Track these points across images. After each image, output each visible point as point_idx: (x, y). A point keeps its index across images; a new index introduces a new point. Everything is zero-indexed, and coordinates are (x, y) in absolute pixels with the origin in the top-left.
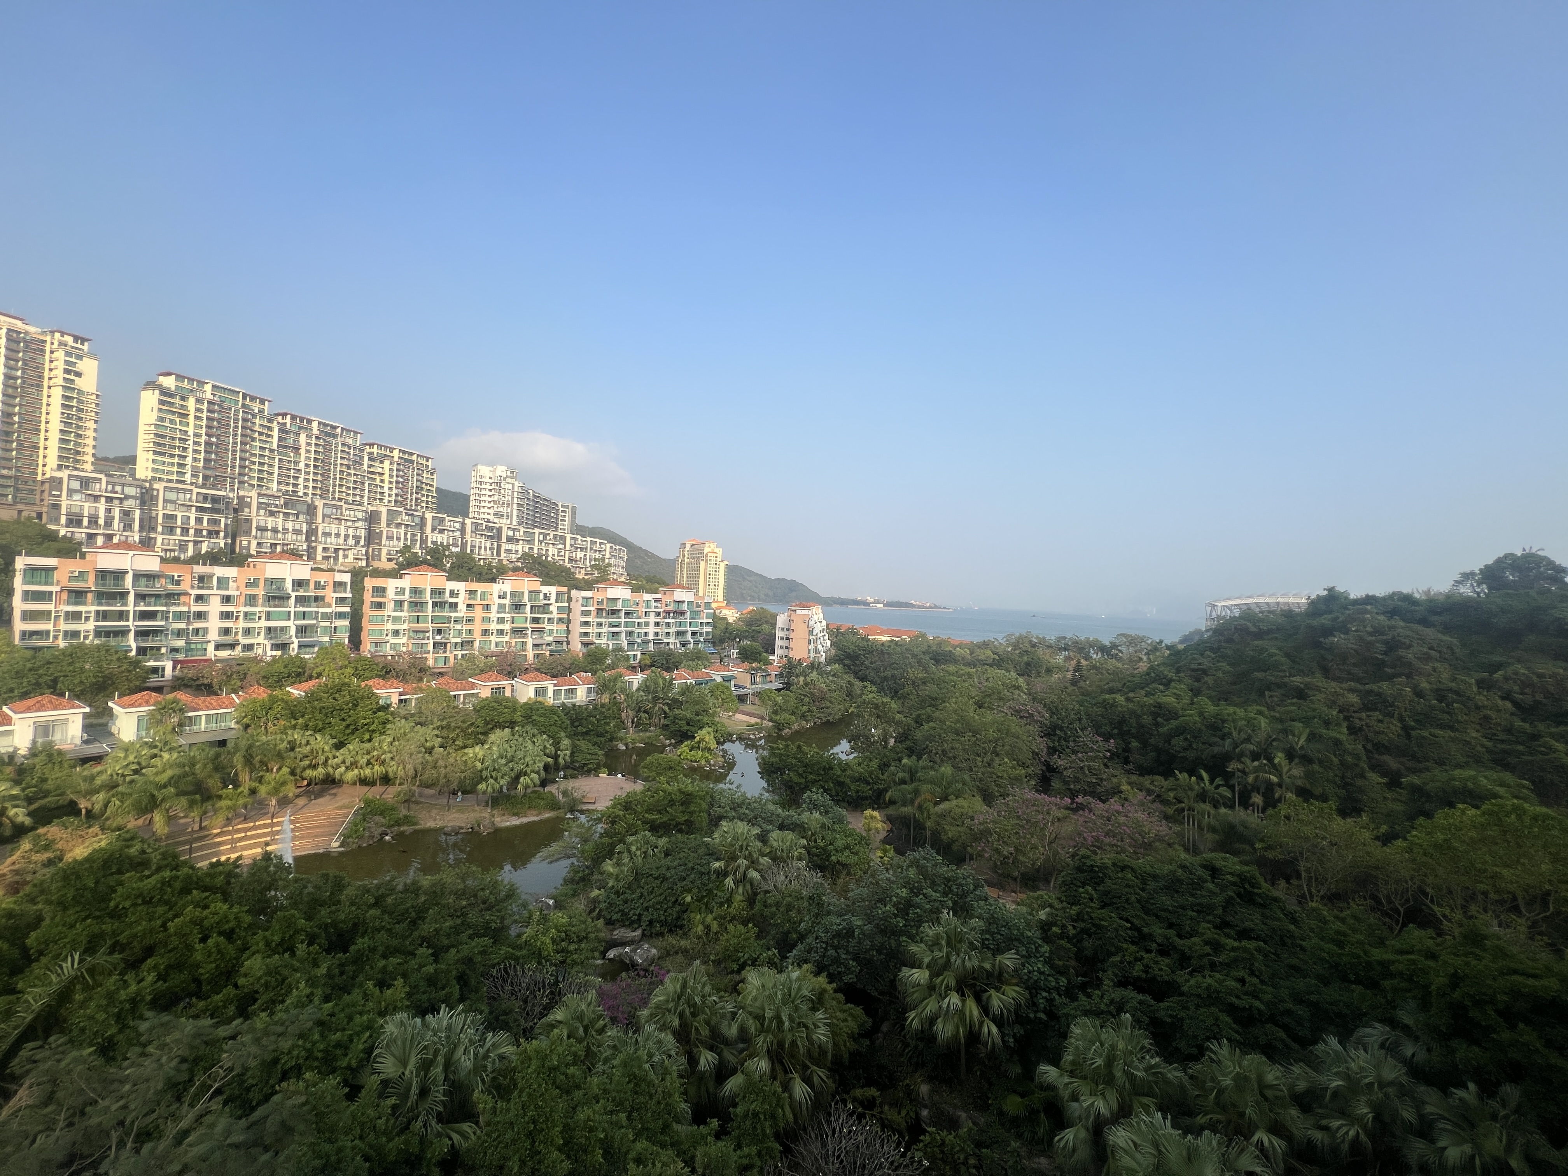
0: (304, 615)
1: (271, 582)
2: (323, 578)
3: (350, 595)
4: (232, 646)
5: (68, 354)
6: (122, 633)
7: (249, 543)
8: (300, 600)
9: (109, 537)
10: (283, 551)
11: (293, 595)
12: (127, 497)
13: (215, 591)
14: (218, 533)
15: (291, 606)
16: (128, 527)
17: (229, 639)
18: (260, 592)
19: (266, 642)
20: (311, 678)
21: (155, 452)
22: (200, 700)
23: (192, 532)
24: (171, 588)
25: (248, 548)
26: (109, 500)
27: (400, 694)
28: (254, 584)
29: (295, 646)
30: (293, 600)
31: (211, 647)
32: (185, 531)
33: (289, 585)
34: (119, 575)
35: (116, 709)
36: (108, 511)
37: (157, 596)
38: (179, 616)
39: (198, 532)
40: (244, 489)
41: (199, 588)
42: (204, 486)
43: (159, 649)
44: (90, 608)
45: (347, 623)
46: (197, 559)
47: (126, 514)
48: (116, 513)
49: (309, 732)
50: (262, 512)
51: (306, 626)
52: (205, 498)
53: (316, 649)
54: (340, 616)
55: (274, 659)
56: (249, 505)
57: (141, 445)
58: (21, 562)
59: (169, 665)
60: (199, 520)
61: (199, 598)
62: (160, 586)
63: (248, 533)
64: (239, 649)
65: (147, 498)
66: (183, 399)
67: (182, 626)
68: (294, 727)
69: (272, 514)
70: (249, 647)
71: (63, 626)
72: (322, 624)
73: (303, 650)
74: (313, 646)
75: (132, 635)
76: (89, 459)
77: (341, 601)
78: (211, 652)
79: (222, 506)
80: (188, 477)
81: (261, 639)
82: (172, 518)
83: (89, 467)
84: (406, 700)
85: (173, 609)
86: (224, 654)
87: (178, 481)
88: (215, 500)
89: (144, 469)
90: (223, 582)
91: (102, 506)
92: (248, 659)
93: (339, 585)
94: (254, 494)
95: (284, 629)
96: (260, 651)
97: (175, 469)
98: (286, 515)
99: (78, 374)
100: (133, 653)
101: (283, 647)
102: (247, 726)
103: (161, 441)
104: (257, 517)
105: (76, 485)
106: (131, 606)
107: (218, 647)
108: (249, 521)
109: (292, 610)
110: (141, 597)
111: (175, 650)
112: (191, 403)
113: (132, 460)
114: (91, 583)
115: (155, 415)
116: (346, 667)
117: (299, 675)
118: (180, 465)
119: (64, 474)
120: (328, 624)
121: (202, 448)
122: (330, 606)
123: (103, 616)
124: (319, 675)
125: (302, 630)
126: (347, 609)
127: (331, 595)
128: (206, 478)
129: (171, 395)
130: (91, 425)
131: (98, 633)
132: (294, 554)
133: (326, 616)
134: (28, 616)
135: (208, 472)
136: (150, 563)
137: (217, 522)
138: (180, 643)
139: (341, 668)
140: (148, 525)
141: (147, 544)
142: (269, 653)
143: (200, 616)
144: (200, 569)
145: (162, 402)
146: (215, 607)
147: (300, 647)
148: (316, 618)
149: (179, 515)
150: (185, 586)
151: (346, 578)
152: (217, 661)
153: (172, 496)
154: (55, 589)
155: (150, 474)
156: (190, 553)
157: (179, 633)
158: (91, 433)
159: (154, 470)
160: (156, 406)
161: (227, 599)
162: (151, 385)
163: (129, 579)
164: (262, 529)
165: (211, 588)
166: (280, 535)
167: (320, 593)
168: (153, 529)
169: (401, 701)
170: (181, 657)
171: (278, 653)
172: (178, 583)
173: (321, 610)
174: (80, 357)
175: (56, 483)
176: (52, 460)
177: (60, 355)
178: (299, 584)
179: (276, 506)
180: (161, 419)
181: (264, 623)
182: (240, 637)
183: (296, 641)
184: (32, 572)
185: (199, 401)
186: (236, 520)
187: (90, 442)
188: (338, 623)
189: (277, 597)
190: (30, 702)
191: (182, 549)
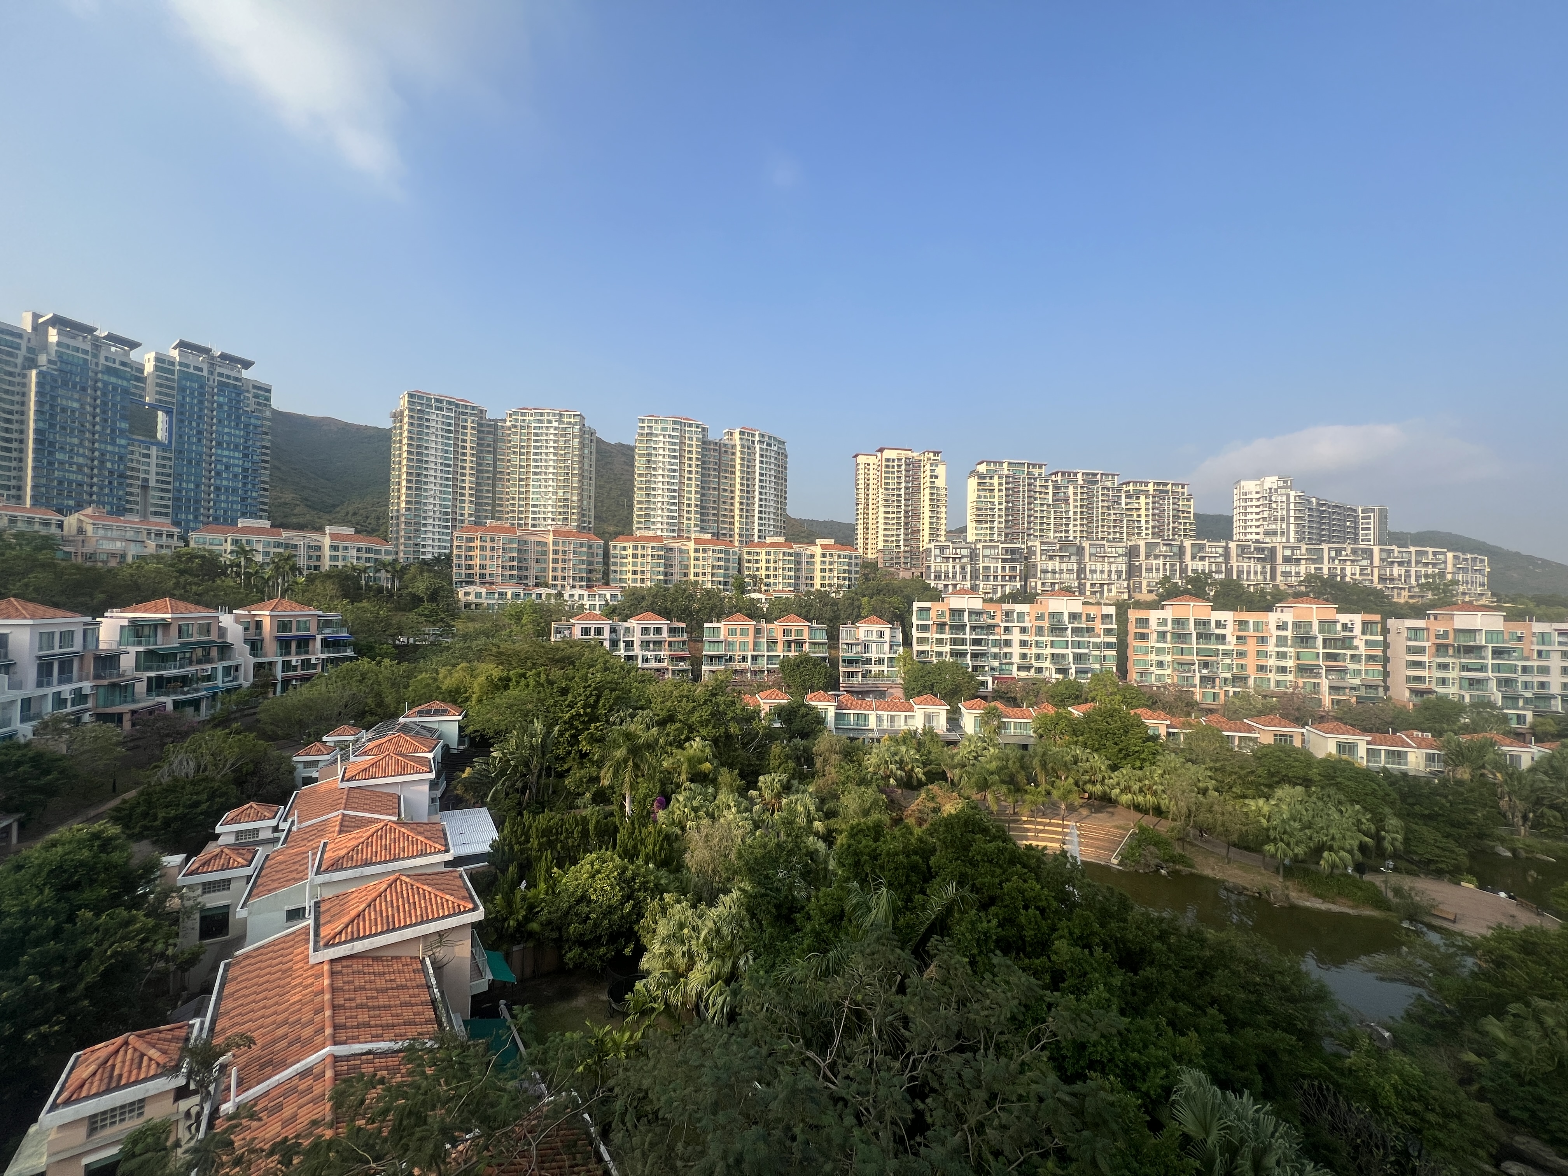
0: (1079, 645)
1: (1053, 615)
2: (1092, 610)
3: (1115, 627)
4: (1028, 668)
5: (931, 465)
6: (963, 654)
7: (1035, 584)
8: (1076, 631)
9: (955, 586)
10: (1061, 589)
11: (1070, 626)
12: (963, 556)
13: (1016, 624)
14: (1015, 577)
15: (1069, 636)
16: (964, 578)
17: (1025, 663)
18: (1046, 624)
19: (1051, 666)
20: (1086, 701)
21: (977, 522)
22: (1009, 710)
23: (999, 578)
24: (989, 621)
25: (1036, 588)
26: (954, 559)
27: (1168, 726)
28: (1040, 618)
29: (1073, 671)
30: (1069, 630)
31: (1015, 668)
32: (996, 577)
33: (1066, 618)
34: (961, 612)
35: (963, 710)
36: (954, 567)
37: (982, 628)
38: (996, 643)
39: (1003, 577)
40: (1031, 541)
41: (1006, 621)
42: (1005, 542)
43: (984, 667)
44: (947, 636)
45: (1114, 653)
46: (1004, 599)
47: (963, 568)
48: (958, 569)
49: (1088, 751)
50: (1044, 557)
51: (1081, 654)
52: (1007, 550)
53: (1089, 675)
54: (1109, 645)
55: (1058, 682)
56: (1035, 553)
57: (969, 518)
58: (916, 605)
59: (990, 680)
60: (1004, 568)
61: (1007, 629)
62: (985, 619)
63: (1035, 576)
64: (1033, 670)
65: (973, 556)
66: (991, 478)
67: (996, 650)
68: (1076, 743)
69: (1051, 558)
70: (1039, 670)
71: (936, 649)
72: (1094, 653)
73: (1079, 675)
74: (1087, 672)
75: (969, 656)
76: (943, 533)
77: (1108, 632)
78: (1015, 673)
79: (1017, 556)
80: (996, 537)
81: (1047, 664)
82: (987, 568)
83: (943, 539)
84: (1174, 733)
85: (991, 637)
86: (1023, 674)
87: (991, 541)
88: (1013, 551)
89: (971, 537)
90: (1021, 616)
91: (951, 564)
92: (1037, 680)
93: (1106, 617)
94: (1037, 543)
95: (1064, 656)
96: (1047, 674)
97: (988, 532)
98: (1061, 557)
99: (936, 477)
100: (970, 670)
101: (1063, 671)
102: (1041, 736)
103: (979, 512)
104: (1041, 562)
105: (937, 552)
106: (968, 635)
107: (1020, 668)
108: (1035, 566)
109: (1070, 639)
110: (973, 628)
111: (993, 669)
112: (996, 481)
113: (963, 530)
114: (947, 619)
115: (976, 493)
116: (1115, 694)
117: (1077, 697)
118: (992, 528)
119: (932, 545)
120: (1098, 653)
121: (1003, 513)
122: (1099, 636)
123: (954, 642)
124: (1093, 699)
125: (1078, 657)
126: (1113, 640)
127: (1100, 627)
128: (1006, 535)
129: (984, 478)
130: (943, 509)
131: (954, 654)
132: (1068, 591)
133: (1097, 646)
134: (921, 641)
135: (1008, 531)
136: (977, 603)
137: (1013, 569)
138: (996, 664)
139: (1111, 694)
140: (975, 576)
141: (974, 589)
142: (1054, 676)
143: (1008, 643)
144: (1006, 607)
145: (979, 484)
146: (1016, 637)
147: (1076, 672)
148: (1088, 647)
149: (992, 565)
150: (997, 620)
151: (1112, 610)
152: (1020, 679)
153: (987, 552)
154: (931, 623)
155: (974, 538)
156: (999, 595)
157: (995, 656)
158: (943, 515)
159: (977, 534)
160: (976, 487)
161: (1023, 630)
162: (973, 473)
163: (966, 614)
164: (1045, 571)
165: (1013, 621)
166: (1057, 576)
167: (1090, 624)
168: (977, 578)
169: (1169, 733)
170: (997, 674)
171: (1061, 676)
172: (993, 617)
173: (1092, 640)
174: (937, 465)
175: (928, 550)
176: (926, 538)
177: (928, 467)
178: (1074, 616)
179: (1054, 551)
180: (979, 497)
181: (1049, 651)
182: (1033, 661)
183: (1073, 667)
184: (921, 610)
185: (1000, 477)
186: (1026, 565)
187: (943, 521)
188: (1107, 653)
189: (1058, 629)
190: (922, 698)
191: (995, 591)
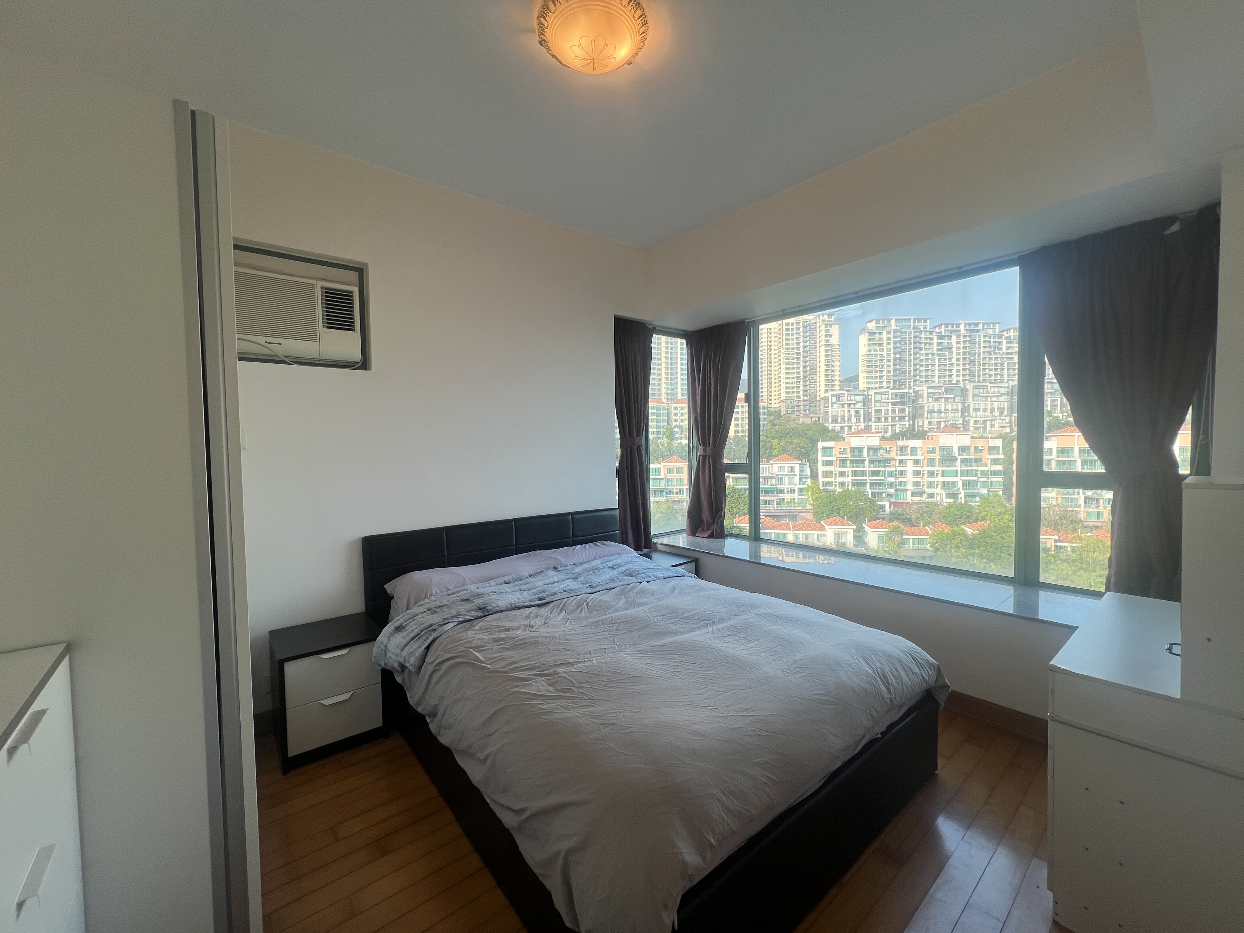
0: (967, 473)
1: (943, 449)
2: (980, 444)
3: (1002, 457)
4: (921, 494)
5: (826, 326)
6: (863, 484)
7: (923, 423)
8: (964, 461)
9: (850, 427)
10: (946, 426)
11: (959, 457)
12: (857, 402)
13: (909, 457)
14: (904, 418)
15: (958, 466)
16: (858, 420)
17: (919, 489)
18: (937, 456)
19: (942, 492)
20: (977, 520)
21: (868, 372)
22: (908, 528)
23: (890, 419)
24: (886, 455)
25: (923, 426)
26: (849, 405)
28: (932, 451)
29: (962, 495)
30: (959, 462)
31: (909, 494)
32: (886, 419)
33: (955, 450)
34: (860, 449)
35: (867, 528)
36: (849, 412)
37: (879, 461)
38: (891, 474)
39: (893, 418)
40: (917, 386)
41: (901, 455)
42: (894, 388)
43: (882, 494)
44: (848, 469)
45: (1001, 479)
46: (895, 437)
47: (857, 412)
48: (853, 413)
49: (985, 561)
50: (930, 400)
51: (969, 481)
52: (896, 395)
53: (978, 499)
54: (995, 473)
55: (950, 506)
56: (922, 396)
57: (860, 369)
58: (821, 445)
59: (887, 505)
60: (893, 411)
61: (901, 462)
62: (881, 454)
63: (922, 416)
64: (925, 496)
65: (866, 401)
66: (880, 334)
67: (893, 480)
68: (973, 555)
69: (937, 400)
70: (931, 495)
71: (839, 480)
72: (981, 480)
73: (968, 499)
74: (975, 496)
75: (868, 485)
76: (837, 383)
77: (995, 461)
78: (909, 498)
79: (906, 400)
80: (885, 384)
81: (939, 490)
82: (878, 411)
83: (837, 388)
85: (888, 469)
86: (917, 499)
87: (881, 388)
88: (902, 395)
89: (862, 384)
90: (914, 450)
91: (846, 409)
92: (930, 503)
93: (992, 449)
94: (924, 388)
95: (954, 483)
96: (939, 498)
97: (878, 380)
98: (947, 399)
99: (831, 336)
100: (870, 496)
101: (954, 496)
102: (937, 550)
103: (870, 364)
104: (927, 403)
105: (834, 399)
106: (867, 468)
107: (913, 494)
108: (922, 407)
109: (959, 469)
110: (872, 462)
111: (889, 495)
112: (884, 335)
113: (856, 378)
114: (849, 455)
115: (867, 347)
116: (1004, 514)
117: (968, 517)
118: (881, 377)
119: (829, 394)
120: (985, 479)
121: (891, 363)
122: (986, 465)
123: (855, 473)
124: (984, 519)
125: (966, 484)
126: (1000, 468)
127: (987, 457)
128: (894, 382)
129: (874, 334)
130: (837, 363)
131: (854, 483)
132: (953, 428)
133: (984, 473)
134: (826, 474)
135: (896, 378)
136: (875, 441)
137: (902, 411)
138: (892, 491)
139: (1000, 514)
140: (867, 418)
141: (867, 430)
142: (945, 500)
143: (902, 473)
144: (901, 443)
145: (869, 340)
146: (910, 468)
147: (966, 496)
148: (976, 475)
149: (883, 409)
150: (893, 455)
151: (999, 443)
152: (914, 504)
153: (878, 397)
154: (834, 458)
155: (866, 386)
156: (890, 433)
157: (891, 485)
158: (837, 368)
159: (868, 383)
160: (866, 342)
161: (916, 462)
162: (864, 330)
163: (865, 451)
164: (931, 412)
165: (907, 455)
166: (943, 415)
167: (978, 455)
168: (870, 420)
170: (893, 500)
171: (951, 500)
172: (889, 452)
173: (980, 469)
174: (831, 326)
175: (826, 399)
176: (823, 388)
177: (823, 328)
178: (963, 449)
179: (939, 394)
180: (870, 350)
181: (940, 479)
182: (925, 488)
183: (963, 492)
184: (825, 449)
185: (889, 332)
186: (914, 407)
187: (837, 373)
188: (995, 479)
189: (948, 460)
190: (832, 520)
191: (886, 431)
